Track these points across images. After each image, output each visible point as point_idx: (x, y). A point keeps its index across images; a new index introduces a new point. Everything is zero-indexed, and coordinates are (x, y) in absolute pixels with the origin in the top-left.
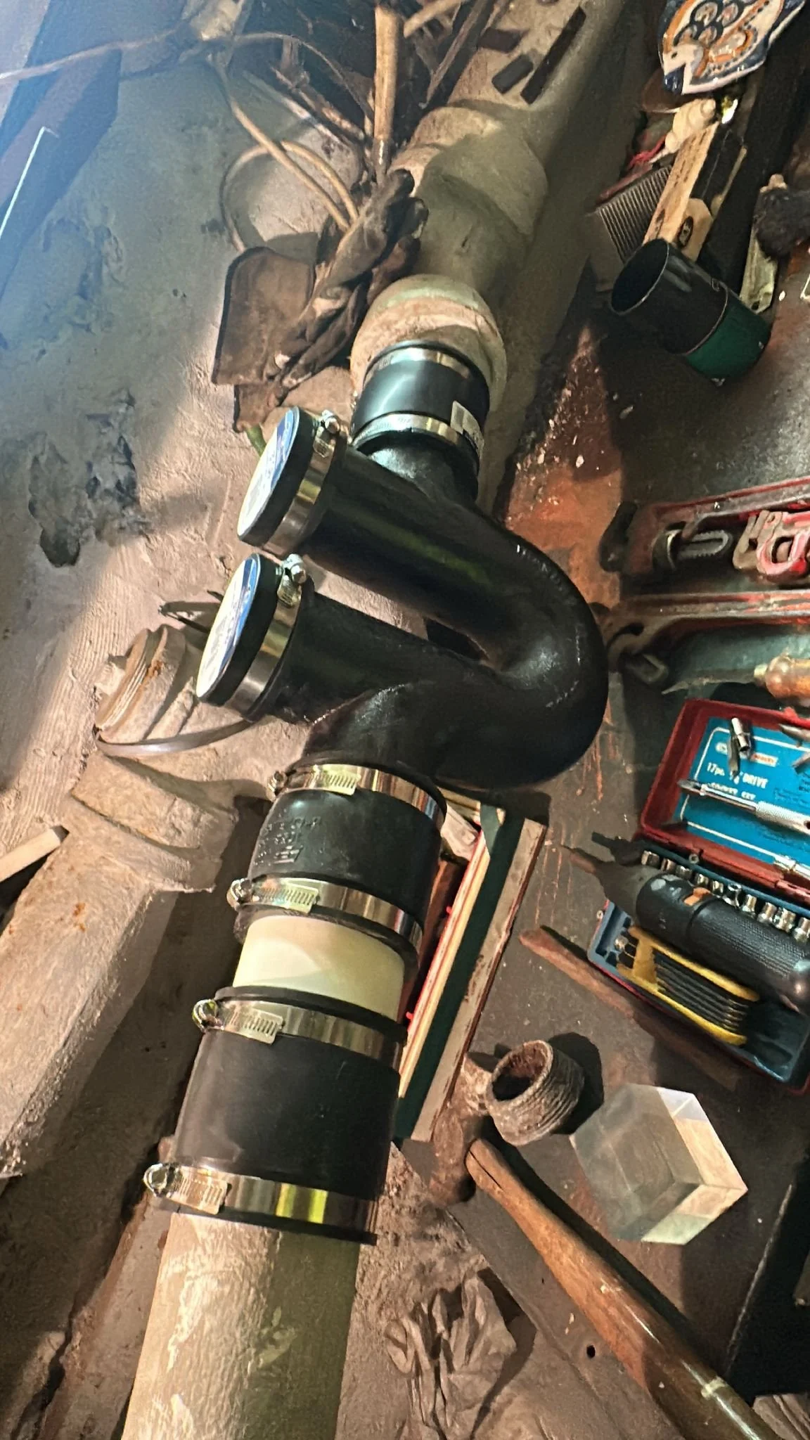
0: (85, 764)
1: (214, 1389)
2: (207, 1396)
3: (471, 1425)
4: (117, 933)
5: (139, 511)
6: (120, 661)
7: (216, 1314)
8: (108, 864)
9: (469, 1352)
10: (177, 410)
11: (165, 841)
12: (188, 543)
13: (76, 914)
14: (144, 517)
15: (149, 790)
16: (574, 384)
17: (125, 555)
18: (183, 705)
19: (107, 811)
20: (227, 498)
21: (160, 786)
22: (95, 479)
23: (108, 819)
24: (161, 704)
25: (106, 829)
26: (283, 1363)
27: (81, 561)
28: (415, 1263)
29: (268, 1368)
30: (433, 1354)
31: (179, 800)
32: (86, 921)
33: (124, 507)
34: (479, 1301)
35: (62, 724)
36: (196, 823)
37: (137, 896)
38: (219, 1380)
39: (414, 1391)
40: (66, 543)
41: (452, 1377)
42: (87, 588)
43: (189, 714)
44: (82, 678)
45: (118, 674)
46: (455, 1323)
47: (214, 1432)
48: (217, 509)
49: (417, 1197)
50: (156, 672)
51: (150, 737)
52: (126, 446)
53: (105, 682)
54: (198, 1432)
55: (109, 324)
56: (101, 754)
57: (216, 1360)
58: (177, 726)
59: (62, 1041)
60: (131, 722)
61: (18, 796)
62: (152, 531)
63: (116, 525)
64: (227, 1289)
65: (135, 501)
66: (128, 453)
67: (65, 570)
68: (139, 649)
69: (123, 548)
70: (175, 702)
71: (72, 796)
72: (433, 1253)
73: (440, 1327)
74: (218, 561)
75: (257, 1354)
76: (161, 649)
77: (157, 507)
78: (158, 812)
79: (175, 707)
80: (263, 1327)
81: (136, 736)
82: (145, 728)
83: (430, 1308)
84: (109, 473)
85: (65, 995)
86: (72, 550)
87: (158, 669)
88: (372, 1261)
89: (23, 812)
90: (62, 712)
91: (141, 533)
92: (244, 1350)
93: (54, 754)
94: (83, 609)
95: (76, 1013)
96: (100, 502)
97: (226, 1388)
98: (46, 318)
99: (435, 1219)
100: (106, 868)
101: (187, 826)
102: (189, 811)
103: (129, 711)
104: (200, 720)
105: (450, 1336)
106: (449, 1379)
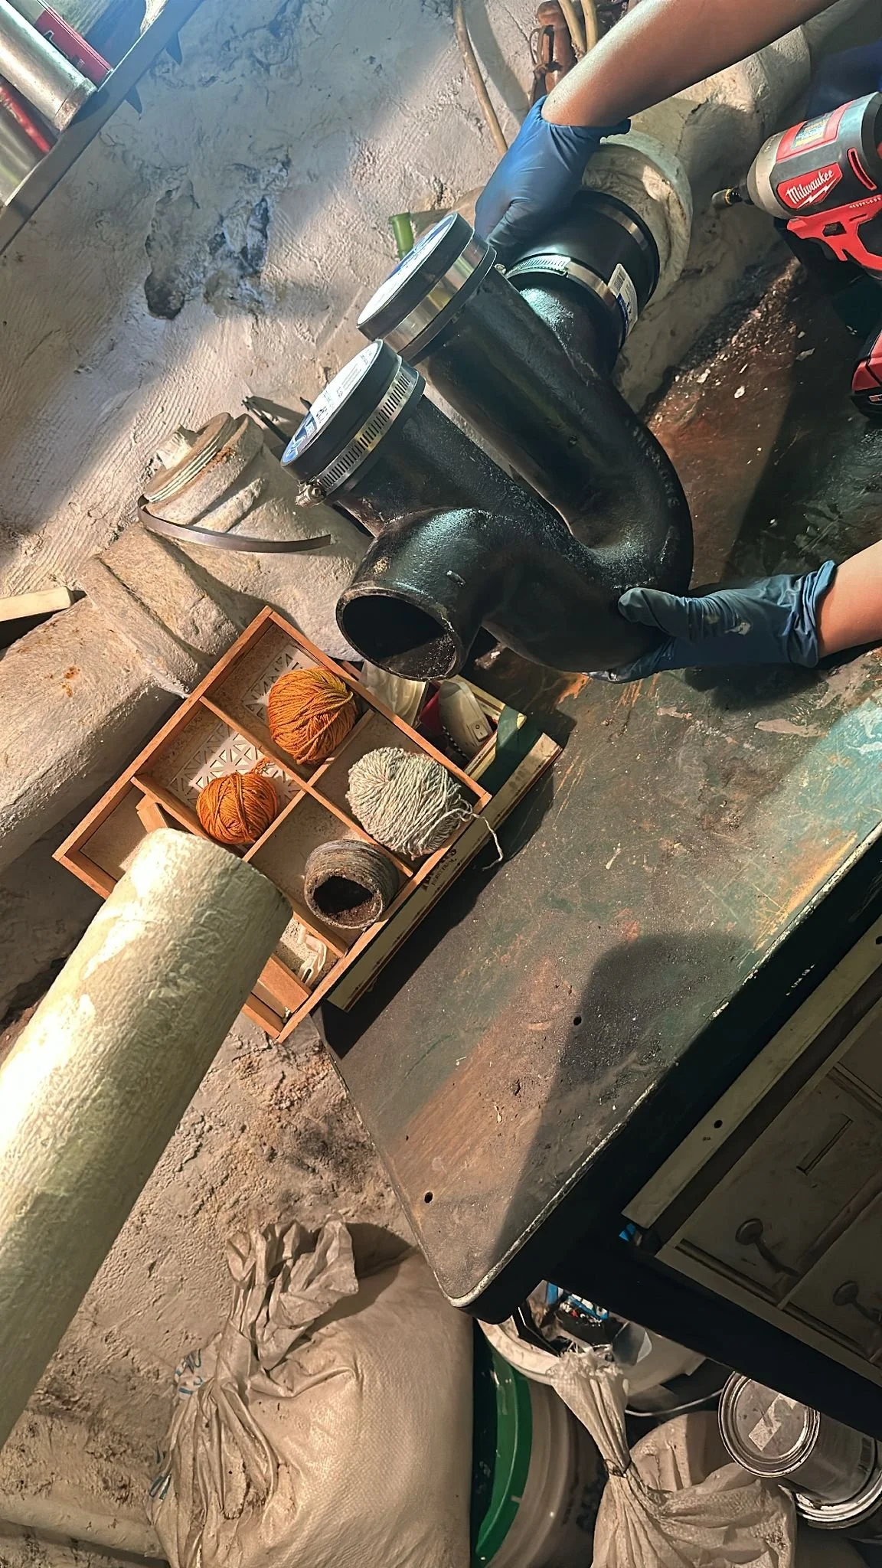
0: (117, 538)
1: (119, 998)
2: (112, 1000)
3: (286, 1346)
4: (104, 711)
5: (257, 285)
6: (190, 436)
7: (136, 950)
8: (115, 638)
9: (309, 1282)
10: (332, 188)
11: (180, 634)
12: (297, 339)
13: (68, 676)
14: (260, 294)
15: (181, 578)
16: (767, 307)
17: (226, 330)
18: (241, 504)
19: (131, 585)
20: (353, 305)
21: (192, 577)
22: (223, 236)
23: (130, 592)
24: (219, 493)
25: (125, 600)
26: (178, 1003)
27: (179, 317)
28: (283, 1188)
29: (166, 1000)
30: (272, 1274)
31: (207, 598)
32: (76, 689)
33: (242, 277)
34: (335, 1243)
35: (107, 486)
36: (217, 628)
37: (135, 682)
38: (124, 994)
39: (241, 1300)
40: (170, 294)
41: (283, 1297)
42: (176, 351)
43: (245, 515)
44: (142, 445)
45: (184, 449)
46: (303, 1256)
47: (110, 1025)
48: (338, 313)
49: (308, 1120)
50: (225, 458)
51: (198, 525)
52: (266, 210)
53: (168, 453)
54: (97, 1022)
55: (292, 70)
56: (141, 525)
57: (126, 980)
58: (228, 524)
59: (15, 796)
60: (183, 500)
61: (39, 546)
62: (263, 313)
63: (228, 292)
64: (151, 935)
65: (257, 273)
66: (265, 219)
67: (161, 323)
68: (214, 430)
69: (228, 321)
70: (234, 498)
71: (98, 558)
72: (305, 1184)
73: (287, 1253)
74: (321, 371)
75: (160, 987)
76: (236, 437)
77: (277, 288)
78: (183, 601)
79: (232, 502)
80: (172, 971)
81: (185, 517)
82: (195, 513)
83: (283, 1234)
84: (239, 235)
85: (33, 751)
86: (174, 303)
87: (227, 456)
88: (240, 1169)
89: (38, 563)
90: (111, 473)
91: (251, 311)
92: (151, 981)
93: (89, 514)
94: (166, 371)
95: (37, 774)
96: (220, 263)
97: (129, 1000)
98: (228, 43)
99: (318, 1152)
100: (111, 642)
101: (207, 628)
102: (214, 614)
103: (186, 488)
104: (253, 526)
105: (294, 1264)
106: (279, 1298)
